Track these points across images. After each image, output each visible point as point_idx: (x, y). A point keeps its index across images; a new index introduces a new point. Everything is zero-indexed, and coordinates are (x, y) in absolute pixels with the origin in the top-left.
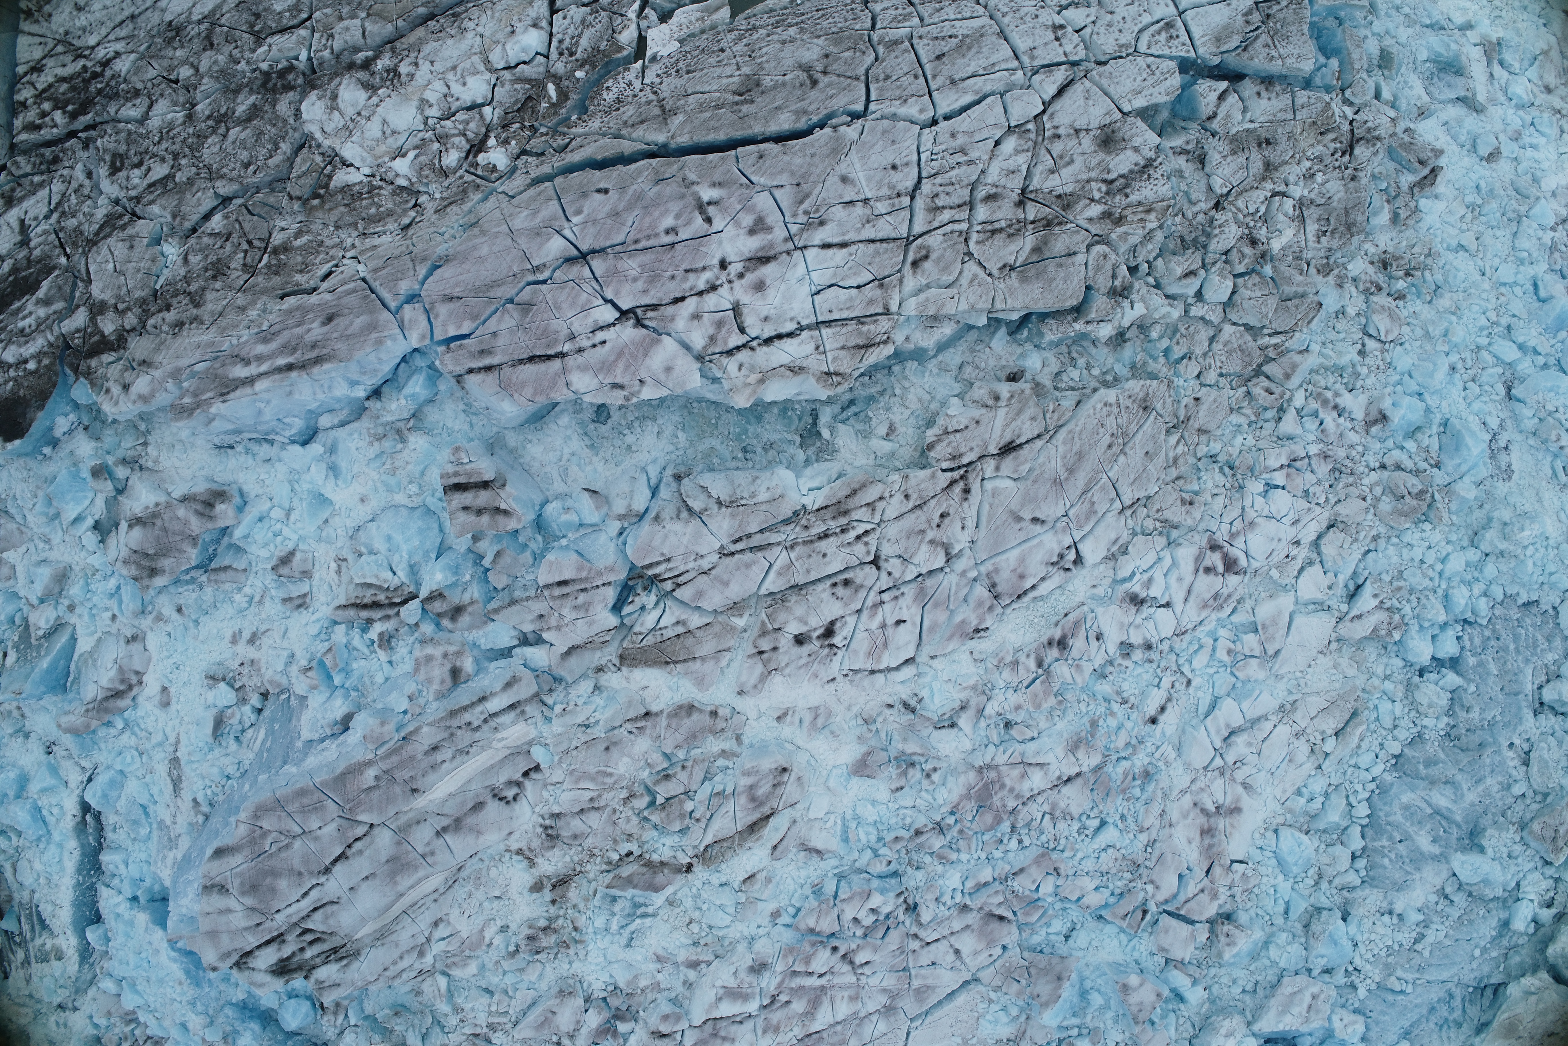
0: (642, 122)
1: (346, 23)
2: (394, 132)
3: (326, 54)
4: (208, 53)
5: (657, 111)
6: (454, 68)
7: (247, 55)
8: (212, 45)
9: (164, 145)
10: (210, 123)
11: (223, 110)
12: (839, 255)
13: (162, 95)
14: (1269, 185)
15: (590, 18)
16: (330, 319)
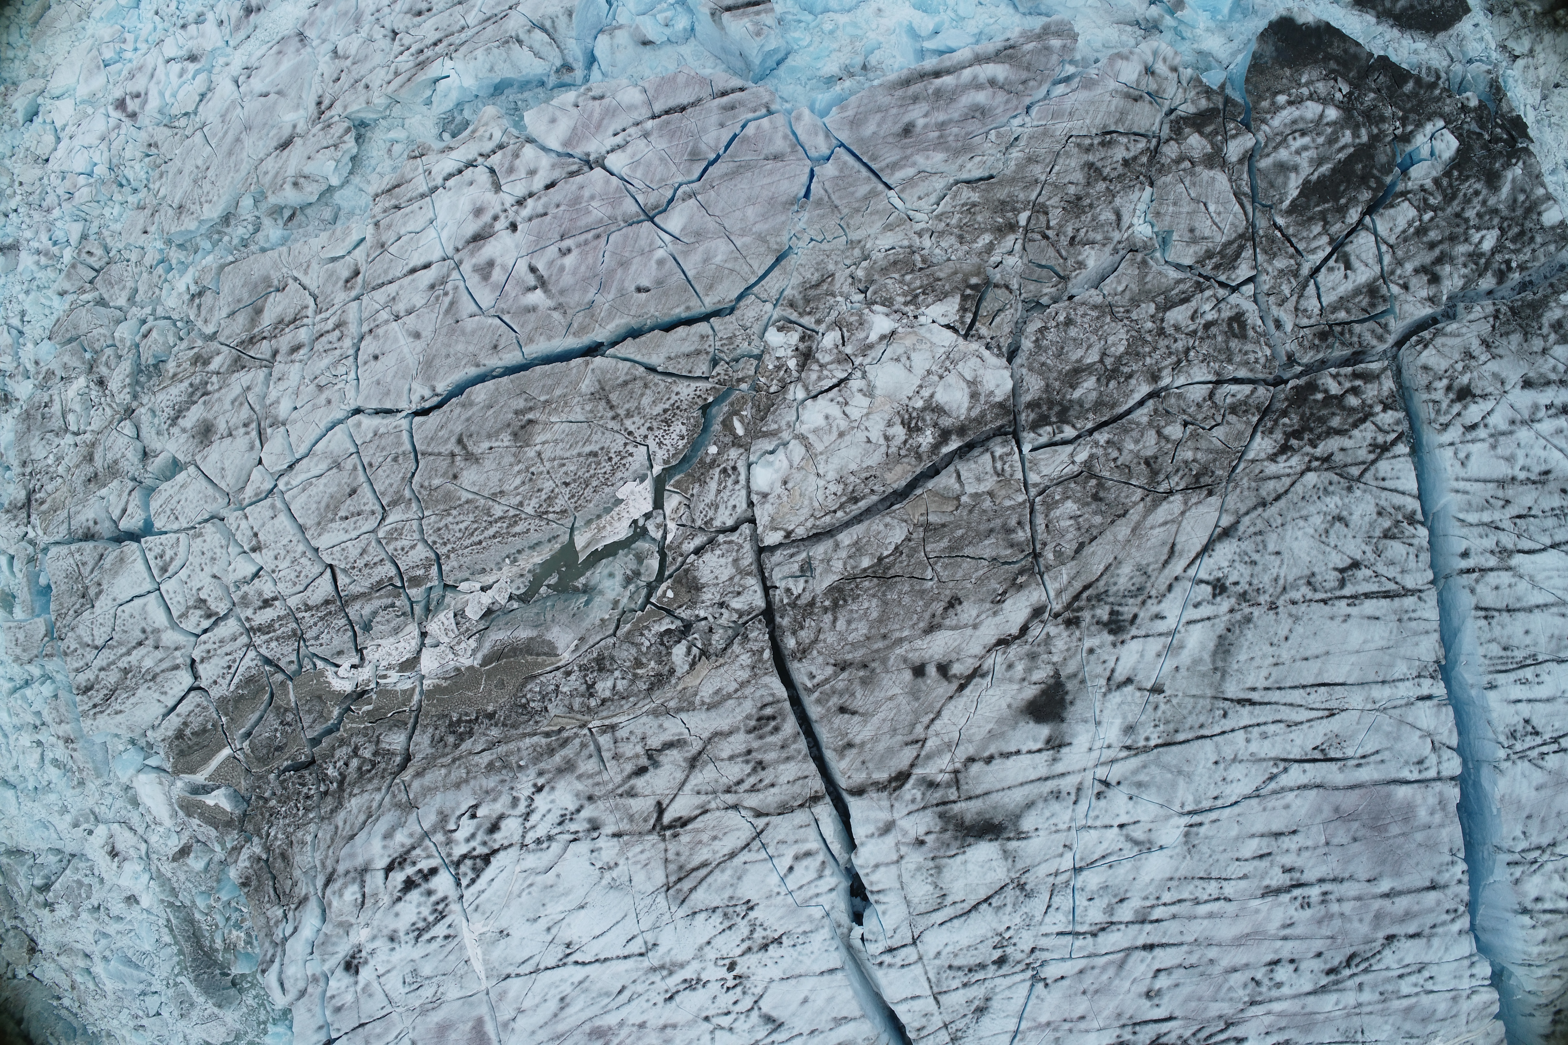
0: (626, 383)
1: (983, 488)
2: (898, 360)
3: (999, 451)
4: (1149, 453)
5: (614, 397)
6: (841, 435)
7: (1100, 452)
8: (1147, 463)
9: (1180, 345)
10: (1126, 370)
11: (1113, 384)
12: (417, 260)
13: (1199, 406)
14: (88, 437)
15: (711, 514)
16: (907, 130)
